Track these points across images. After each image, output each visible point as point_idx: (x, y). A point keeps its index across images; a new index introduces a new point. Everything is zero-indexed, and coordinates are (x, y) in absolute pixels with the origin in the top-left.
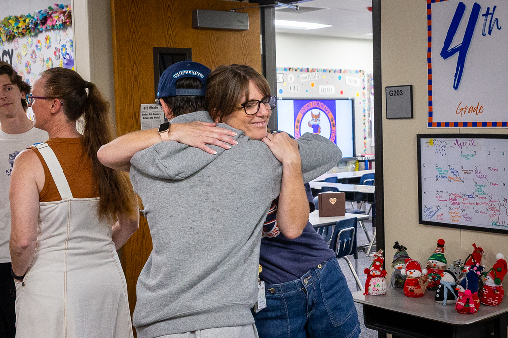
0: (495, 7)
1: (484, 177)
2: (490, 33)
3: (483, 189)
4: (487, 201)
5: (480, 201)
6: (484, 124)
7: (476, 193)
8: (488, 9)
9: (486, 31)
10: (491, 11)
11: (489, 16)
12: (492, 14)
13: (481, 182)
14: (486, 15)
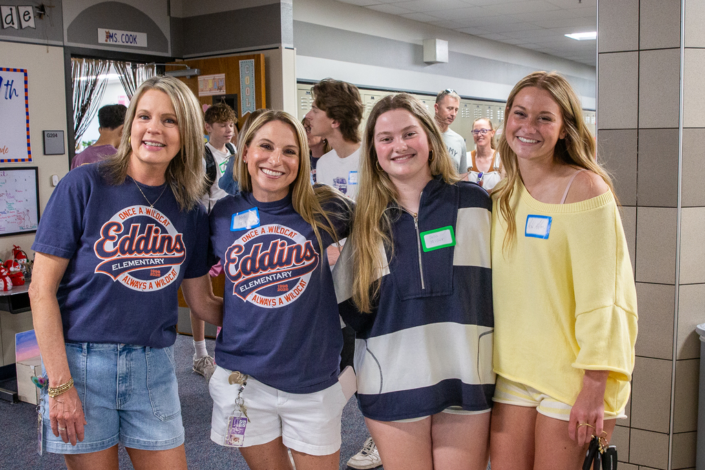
0: (13, 81)
1: (13, 197)
2: (10, 97)
3: (13, 205)
4: (16, 213)
5: (11, 214)
6: (9, 161)
7: (7, 210)
8: (8, 81)
9: (8, 97)
10: (10, 83)
11: (9, 86)
12: (11, 85)
13: (10, 201)
14: (7, 85)
